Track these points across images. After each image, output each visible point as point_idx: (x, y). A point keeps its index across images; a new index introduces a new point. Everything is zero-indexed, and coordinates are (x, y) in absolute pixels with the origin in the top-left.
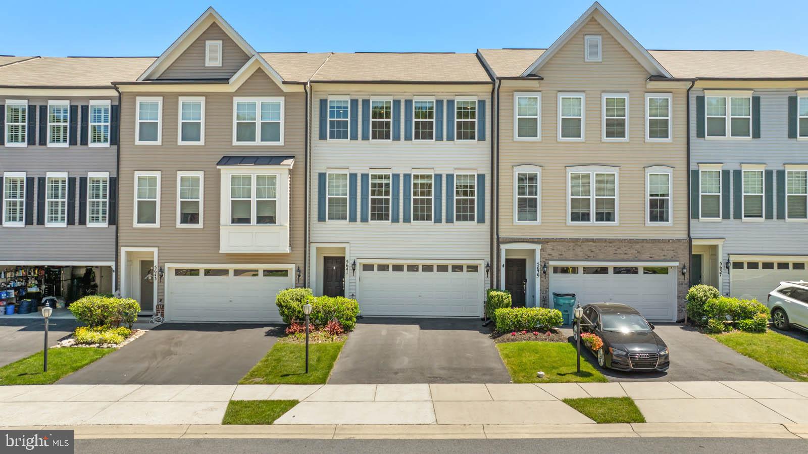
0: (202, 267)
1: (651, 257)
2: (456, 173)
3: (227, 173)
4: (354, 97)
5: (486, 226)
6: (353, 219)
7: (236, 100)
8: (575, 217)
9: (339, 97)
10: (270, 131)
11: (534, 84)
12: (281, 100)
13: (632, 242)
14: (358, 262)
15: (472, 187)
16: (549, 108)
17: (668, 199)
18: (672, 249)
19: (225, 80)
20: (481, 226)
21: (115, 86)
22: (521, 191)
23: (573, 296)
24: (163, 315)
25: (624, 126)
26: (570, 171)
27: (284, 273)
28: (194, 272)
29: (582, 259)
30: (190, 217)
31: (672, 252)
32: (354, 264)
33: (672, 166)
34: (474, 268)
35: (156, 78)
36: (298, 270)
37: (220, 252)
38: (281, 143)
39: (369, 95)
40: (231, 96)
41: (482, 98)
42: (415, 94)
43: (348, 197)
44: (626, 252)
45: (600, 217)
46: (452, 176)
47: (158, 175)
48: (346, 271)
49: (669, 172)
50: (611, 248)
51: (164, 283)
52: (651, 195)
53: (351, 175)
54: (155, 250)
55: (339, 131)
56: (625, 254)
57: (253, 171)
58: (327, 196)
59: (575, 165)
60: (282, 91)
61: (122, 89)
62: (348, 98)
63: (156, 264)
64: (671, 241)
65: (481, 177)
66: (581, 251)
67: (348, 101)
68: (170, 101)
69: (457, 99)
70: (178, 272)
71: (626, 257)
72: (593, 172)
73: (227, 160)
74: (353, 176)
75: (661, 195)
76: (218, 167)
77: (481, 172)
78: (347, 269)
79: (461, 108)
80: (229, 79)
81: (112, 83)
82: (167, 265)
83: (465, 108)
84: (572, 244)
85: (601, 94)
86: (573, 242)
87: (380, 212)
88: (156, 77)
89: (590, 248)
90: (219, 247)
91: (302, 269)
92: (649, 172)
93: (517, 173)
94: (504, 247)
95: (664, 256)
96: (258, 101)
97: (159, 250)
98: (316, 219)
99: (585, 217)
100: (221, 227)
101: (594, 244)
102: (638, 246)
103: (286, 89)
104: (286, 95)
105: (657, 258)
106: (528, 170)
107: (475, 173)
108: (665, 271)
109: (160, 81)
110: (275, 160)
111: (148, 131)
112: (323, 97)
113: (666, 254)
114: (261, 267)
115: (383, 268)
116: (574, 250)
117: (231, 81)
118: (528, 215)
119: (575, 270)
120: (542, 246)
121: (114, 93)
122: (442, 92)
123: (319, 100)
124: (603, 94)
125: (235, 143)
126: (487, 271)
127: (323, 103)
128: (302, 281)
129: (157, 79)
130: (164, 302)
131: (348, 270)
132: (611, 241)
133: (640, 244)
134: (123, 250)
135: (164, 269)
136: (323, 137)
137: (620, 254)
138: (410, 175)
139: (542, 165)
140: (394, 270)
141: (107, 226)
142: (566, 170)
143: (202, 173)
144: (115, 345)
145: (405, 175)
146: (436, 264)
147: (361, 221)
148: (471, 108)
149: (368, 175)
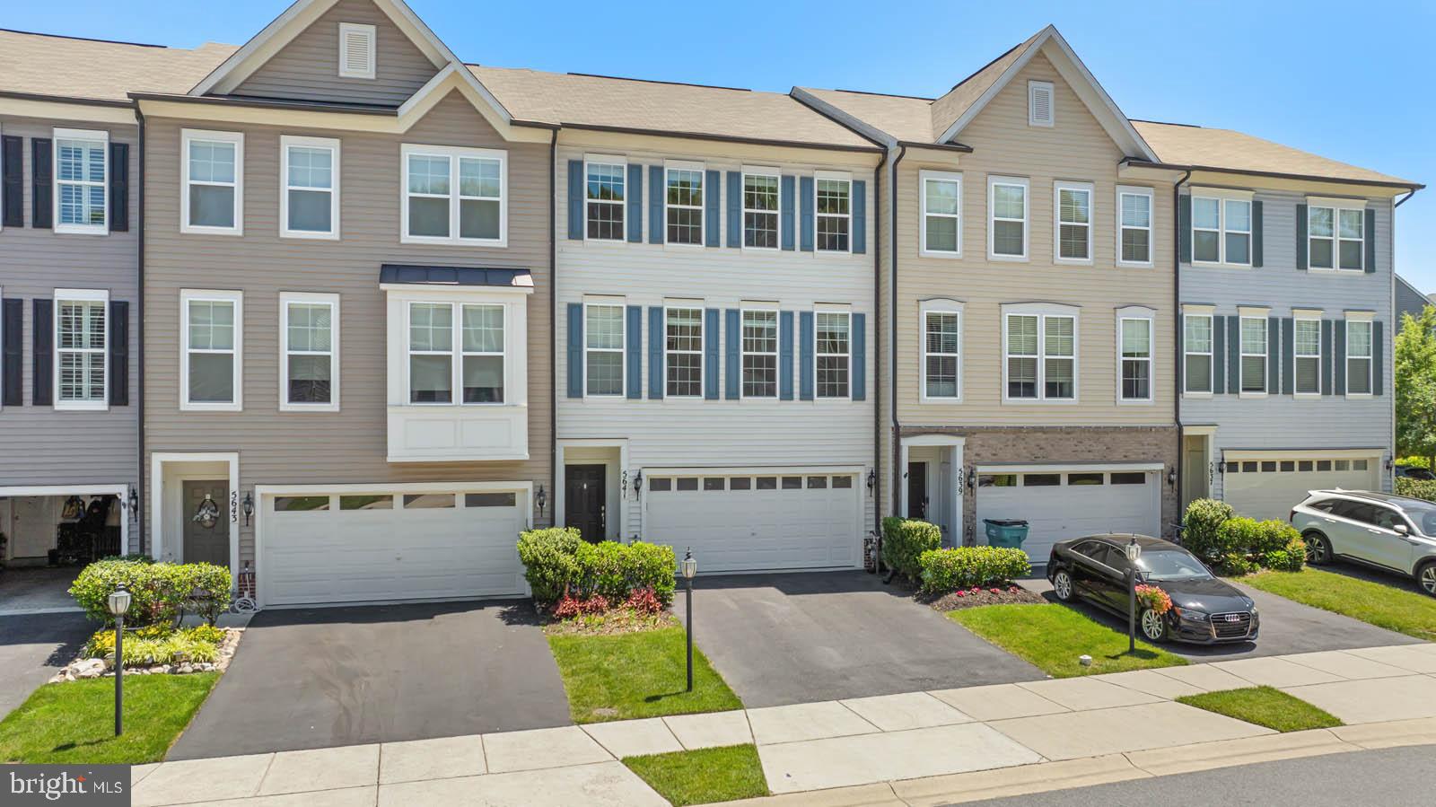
0: (335, 491)
1: (1125, 456)
2: (817, 310)
3: (401, 299)
4: (634, 161)
5: (867, 406)
6: (635, 393)
7: (408, 151)
8: (1015, 389)
9: (605, 160)
10: (480, 218)
11: (951, 158)
12: (501, 157)
13: (1098, 431)
14: (646, 474)
15: (844, 335)
16: (976, 201)
17: (1147, 362)
18: (1155, 442)
19: (390, 109)
20: (859, 404)
21: (135, 100)
22: (934, 344)
23: (1024, 523)
24: (253, 596)
25: (1085, 238)
26: (1008, 312)
27: (507, 500)
28: (316, 503)
29: (1027, 460)
30: (308, 388)
31: (1154, 447)
32: (639, 478)
33: (1154, 307)
34: (843, 482)
35: (227, 92)
36: (540, 493)
37: (389, 460)
38: (502, 241)
39: (662, 158)
40: (396, 141)
41: (860, 178)
42: (745, 162)
43: (624, 350)
44: (1091, 448)
45: (1052, 390)
46: (811, 315)
47: (236, 299)
48: (622, 491)
49: (1149, 315)
50: (1069, 443)
51: (253, 527)
52: (1125, 355)
53: (630, 309)
54: (233, 459)
55: (606, 223)
56: (1089, 451)
57: (459, 297)
58: (586, 350)
59: (1012, 301)
60: (502, 139)
61: (148, 108)
62: (623, 162)
63: (234, 486)
64: (1153, 430)
65: (859, 319)
66: (1025, 448)
67: (622, 168)
68: (262, 144)
69: (819, 176)
70: (283, 504)
71: (1090, 456)
72: (1042, 313)
73: (394, 272)
74: (634, 312)
75: (1139, 355)
76: (383, 286)
77: (859, 310)
78: (625, 489)
79: (825, 193)
80: (397, 107)
81: (130, 95)
82: (259, 490)
83: (831, 194)
84: (1011, 436)
85: (1053, 183)
86: (1014, 433)
87: (685, 380)
88: (228, 89)
89: (1038, 442)
90: (386, 450)
91: (547, 490)
92: (1123, 315)
93: (925, 312)
94: (906, 443)
95: (1144, 453)
96: (455, 155)
97: (240, 457)
98: (565, 393)
99: (1030, 390)
100: (389, 410)
101: (1044, 436)
102: (1107, 438)
103: (511, 135)
104: (510, 147)
105: (1133, 457)
106: (942, 308)
107: (848, 311)
108: (1138, 478)
109: (238, 98)
110: (500, 275)
111: (210, 204)
112: (576, 157)
113: (1146, 451)
114: (461, 488)
115: (687, 484)
116: (1014, 446)
117: (402, 110)
118: (943, 386)
119: (1012, 481)
120: (966, 441)
121: (128, 117)
122: (793, 163)
123: (566, 161)
124: (1056, 183)
125: (406, 237)
126: (869, 485)
127: (575, 167)
128: (547, 515)
129: (229, 95)
130: (254, 568)
131: (627, 490)
132: (1069, 431)
133: (1110, 435)
134: (156, 461)
135: (253, 498)
136: (574, 234)
137: (1082, 451)
138: (737, 312)
139: (965, 299)
140: (706, 488)
141: (105, 408)
142: (1000, 310)
143: (336, 297)
144: (209, 664)
145: (729, 312)
146: (779, 475)
147: (650, 398)
148: (841, 195)
149: (660, 310)
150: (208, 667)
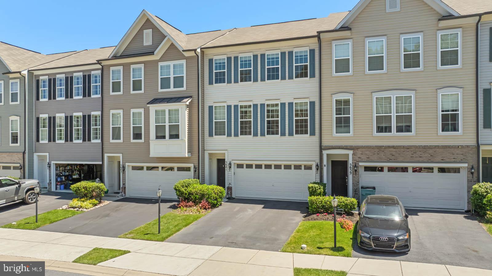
0: (145, 165)
1: (442, 160)
2: (295, 101)
3: (153, 108)
4: (229, 56)
5: (316, 138)
6: (229, 135)
7: (160, 64)
8: (380, 129)
9: (220, 56)
10: (178, 82)
11: (347, 33)
12: (184, 62)
13: (425, 148)
14: (233, 162)
15: (307, 110)
16: (358, 50)
17: (458, 114)
18: (462, 153)
19: (152, 53)
20: (313, 137)
21: (99, 62)
22: (338, 111)
23: (374, 188)
24: (125, 193)
25: (419, 58)
26: (375, 96)
27: (188, 169)
28: (141, 168)
29: (385, 161)
30: (137, 136)
31: (461, 156)
32: (230, 164)
33: (462, 87)
34: (309, 168)
36: (195, 167)
37: (150, 156)
38: (184, 88)
39: (238, 53)
40: (157, 62)
41: (312, 48)
42: (267, 49)
43: (226, 120)
44: (421, 156)
45: (400, 129)
46: (292, 103)
47: (121, 111)
48: (226, 168)
49: (460, 92)
50: (408, 153)
51: (125, 174)
52: (443, 111)
53: (228, 106)
54: (121, 155)
55: (220, 79)
56: (420, 157)
57: (166, 107)
58: (214, 121)
59: (378, 90)
60: (184, 56)
61: (104, 63)
62: (225, 57)
63: (121, 163)
64: (460, 147)
65: (312, 104)
66: (384, 155)
67: (225, 59)
68: (126, 67)
69: (295, 50)
70: (134, 168)
71: (421, 159)
72: (393, 95)
73: (155, 101)
74: (229, 107)
75: (453, 111)
76: (148, 105)
77: (312, 100)
78: (226, 167)
79: (298, 56)
80: (154, 52)
81: (97, 61)
82: (127, 164)
83: (300, 56)
84: (377, 150)
85: (399, 36)
86: (378, 148)
87: (245, 129)
89: (391, 153)
90: (150, 153)
91: (197, 167)
92: (440, 93)
93: (335, 99)
94: (325, 153)
95: (454, 158)
96: (171, 63)
97: (122, 155)
98: (208, 135)
99: (388, 129)
100: (150, 142)
101: (395, 150)
102: (431, 151)
103: (186, 54)
104: (187, 58)
105: (448, 160)
106: (342, 97)
107: (308, 101)
108: (457, 170)
109: (122, 57)
110: (178, 99)
111: (116, 87)
112: (211, 57)
113: (456, 157)
114: (176, 165)
115: (249, 166)
116: (378, 154)
117: (155, 53)
118: (343, 129)
119: (381, 169)
120: (353, 152)
121: (99, 66)
122: (285, 47)
123: (208, 59)
124: (401, 35)
125: (160, 90)
126: (317, 169)
127: (211, 61)
128: (197, 175)
129: (120, 56)
130: (125, 185)
131: (227, 168)
132: (408, 148)
133: (433, 150)
134: (106, 155)
135: (125, 166)
136: (211, 83)
137: (416, 157)
138: (264, 104)
139: (353, 92)
140: (247, 168)
141: (82, 142)
142: (372, 95)
143: (143, 109)
144: (85, 209)
145: (261, 105)
146: (283, 164)
147: (234, 136)
148: (305, 56)
149: (237, 106)
150: (85, 210)
